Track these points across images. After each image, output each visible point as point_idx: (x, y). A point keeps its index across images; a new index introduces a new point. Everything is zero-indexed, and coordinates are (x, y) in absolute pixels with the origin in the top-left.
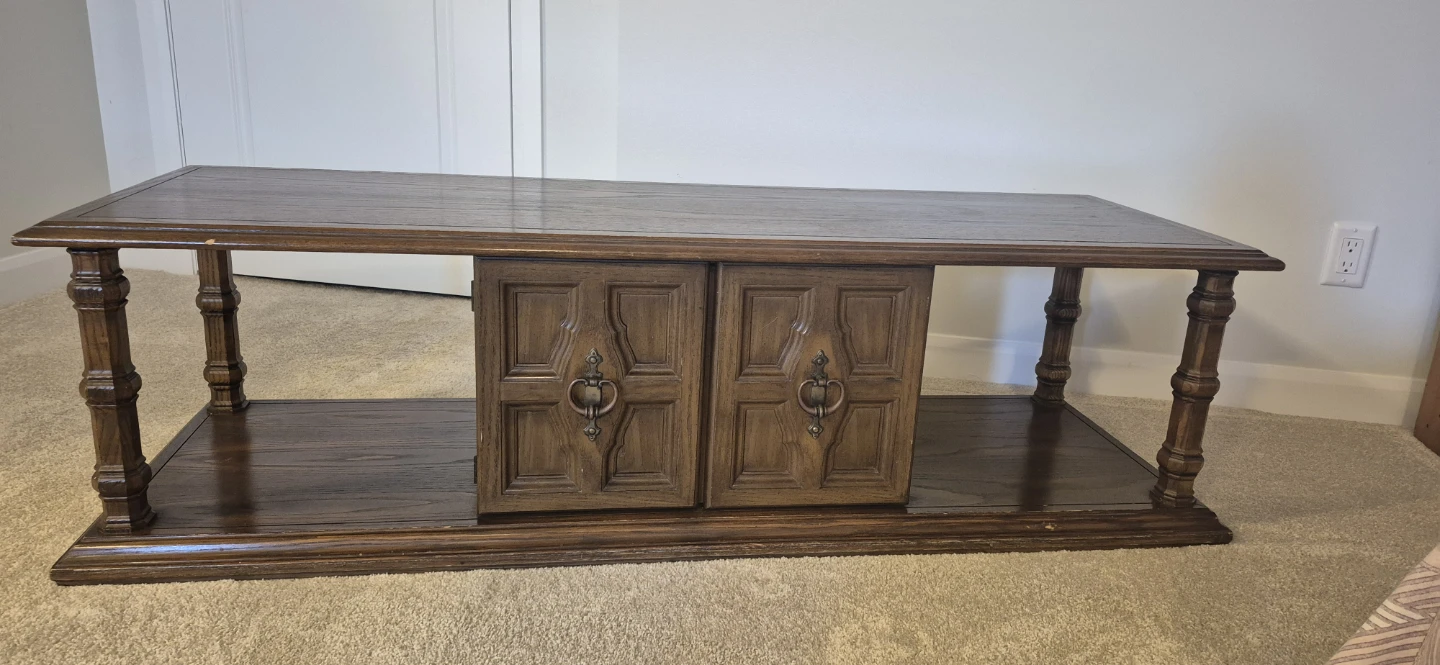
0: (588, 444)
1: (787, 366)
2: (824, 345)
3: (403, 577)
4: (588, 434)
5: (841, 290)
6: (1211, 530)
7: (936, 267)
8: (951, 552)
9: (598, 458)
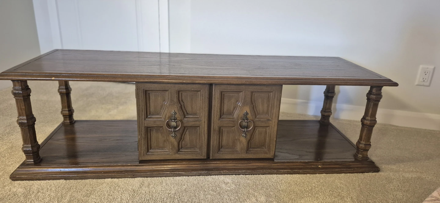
0: (172, 139)
1: (235, 116)
2: (247, 109)
3: (115, 180)
4: (172, 136)
5: (252, 92)
6: (373, 168)
7: (283, 85)
8: (288, 174)
9: (176, 144)
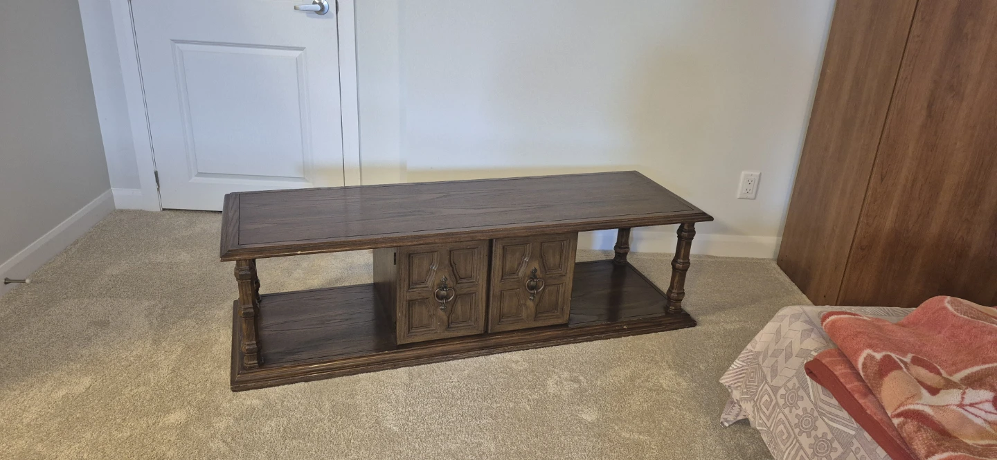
0: (441, 313)
1: (521, 274)
2: (536, 265)
3: (372, 374)
4: (442, 309)
5: (541, 243)
6: (687, 321)
7: (580, 233)
8: (587, 341)
9: (445, 318)
